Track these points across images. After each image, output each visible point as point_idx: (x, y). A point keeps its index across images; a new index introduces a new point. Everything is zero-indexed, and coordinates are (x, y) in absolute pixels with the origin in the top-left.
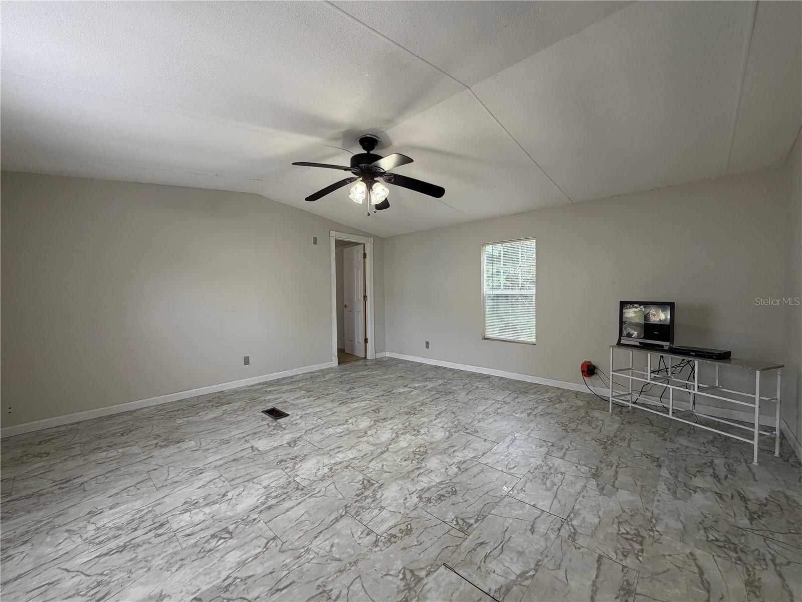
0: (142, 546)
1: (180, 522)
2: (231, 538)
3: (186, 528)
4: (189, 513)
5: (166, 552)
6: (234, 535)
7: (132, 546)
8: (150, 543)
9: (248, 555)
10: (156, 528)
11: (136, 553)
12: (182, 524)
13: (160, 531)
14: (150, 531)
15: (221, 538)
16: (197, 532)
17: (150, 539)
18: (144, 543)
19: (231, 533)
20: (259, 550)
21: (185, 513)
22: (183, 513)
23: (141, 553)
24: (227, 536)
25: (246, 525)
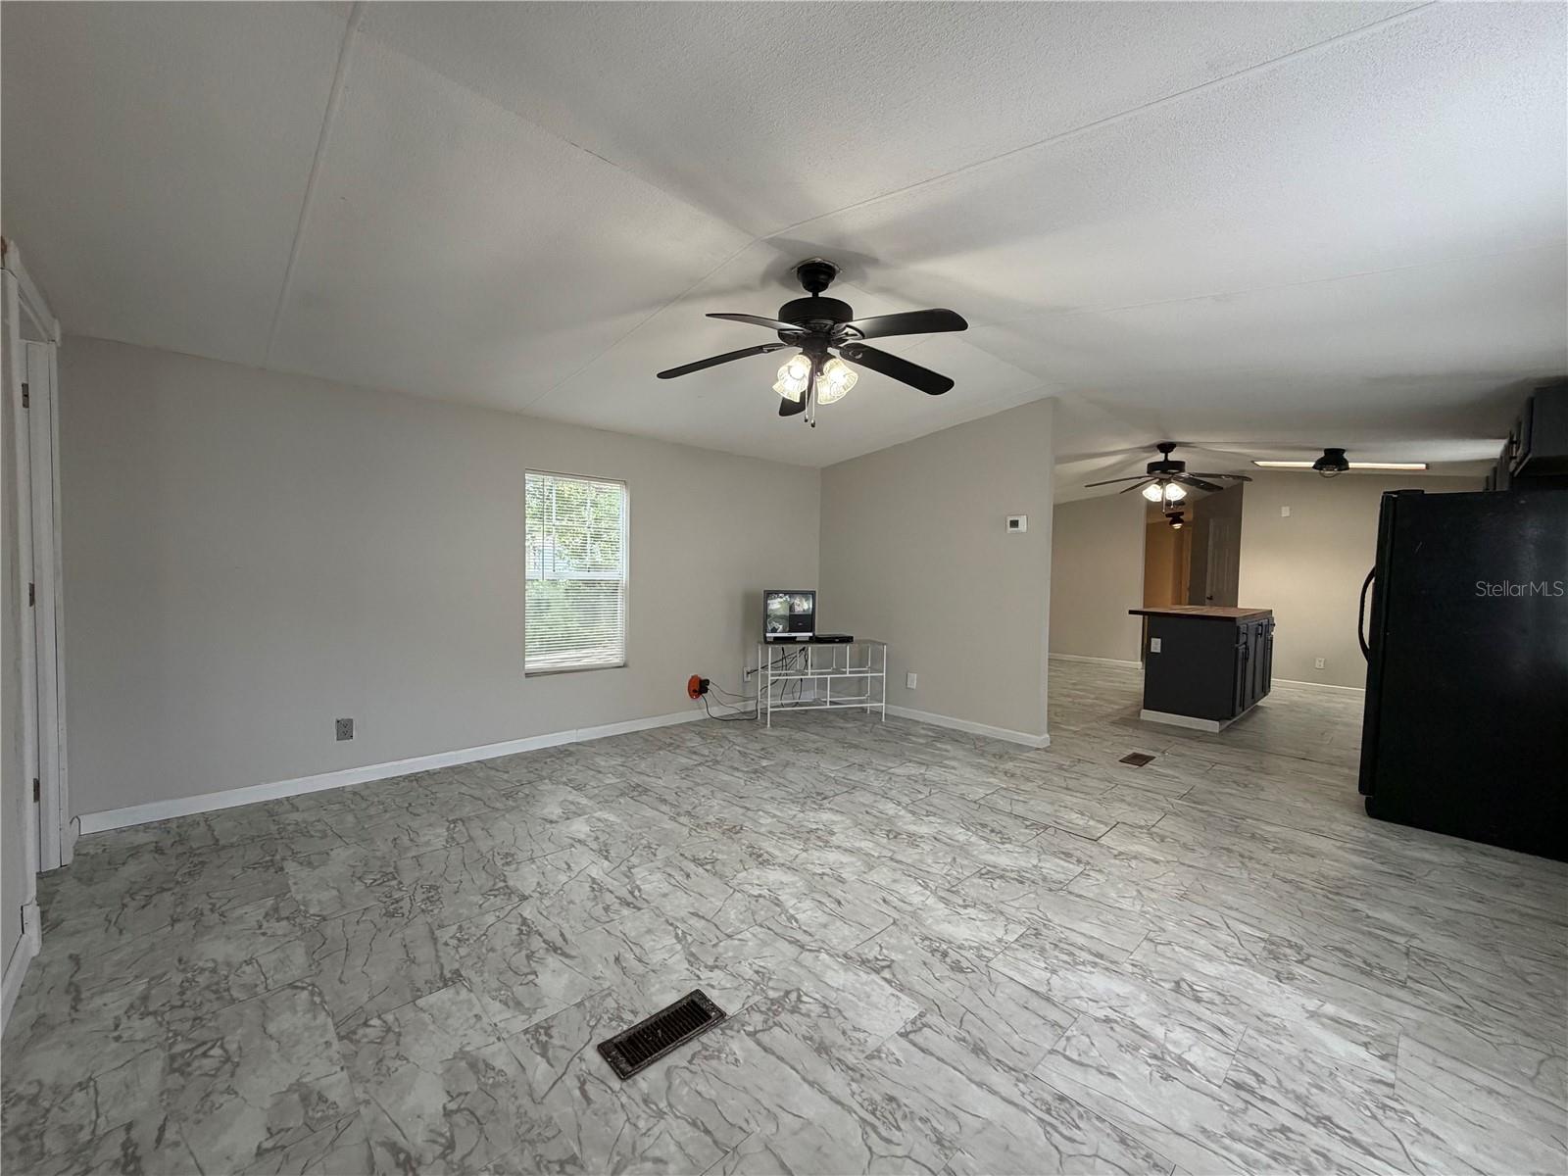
0: (1294, 1091)
1: (1212, 1059)
2: (1184, 980)
3: (1213, 1043)
4: (1183, 1056)
5: (1268, 1046)
6: (1177, 979)
7: (1308, 1109)
8: (1279, 1081)
9: (1192, 955)
10: (1252, 1092)
11: (1308, 1090)
12: (1212, 1053)
13: (1251, 1081)
14: (1263, 1098)
15: (1193, 990)
16: (1209, 1023)
17: (1274, 1087)
18: (1287, 1091)
19: (1177, 983)
20: (1177, 948)
21: (1188, 1063)
22: (1191, 1065)
23: (1301, 1084)
24: (1184, 985)
25: (1150, 971)
